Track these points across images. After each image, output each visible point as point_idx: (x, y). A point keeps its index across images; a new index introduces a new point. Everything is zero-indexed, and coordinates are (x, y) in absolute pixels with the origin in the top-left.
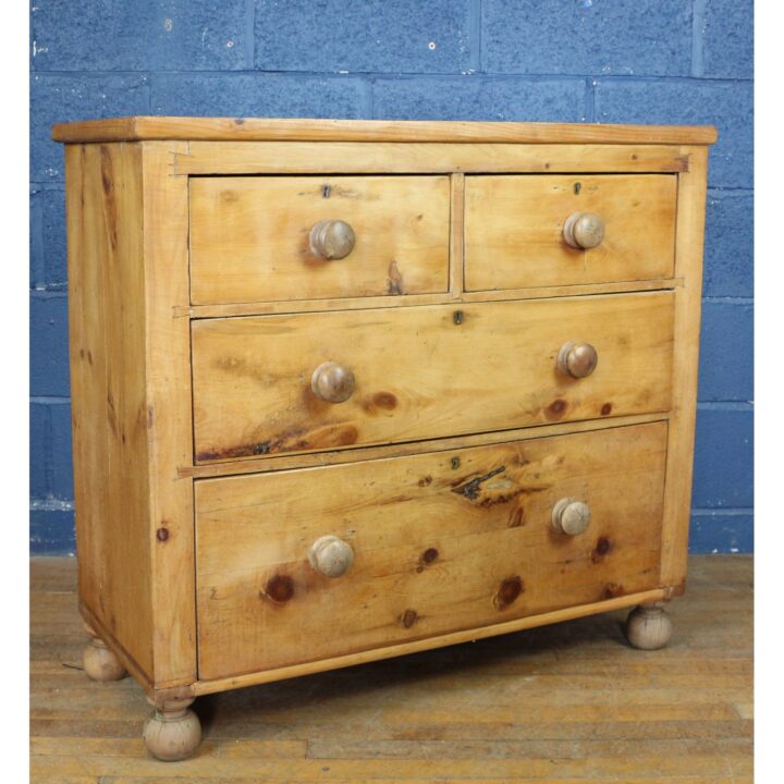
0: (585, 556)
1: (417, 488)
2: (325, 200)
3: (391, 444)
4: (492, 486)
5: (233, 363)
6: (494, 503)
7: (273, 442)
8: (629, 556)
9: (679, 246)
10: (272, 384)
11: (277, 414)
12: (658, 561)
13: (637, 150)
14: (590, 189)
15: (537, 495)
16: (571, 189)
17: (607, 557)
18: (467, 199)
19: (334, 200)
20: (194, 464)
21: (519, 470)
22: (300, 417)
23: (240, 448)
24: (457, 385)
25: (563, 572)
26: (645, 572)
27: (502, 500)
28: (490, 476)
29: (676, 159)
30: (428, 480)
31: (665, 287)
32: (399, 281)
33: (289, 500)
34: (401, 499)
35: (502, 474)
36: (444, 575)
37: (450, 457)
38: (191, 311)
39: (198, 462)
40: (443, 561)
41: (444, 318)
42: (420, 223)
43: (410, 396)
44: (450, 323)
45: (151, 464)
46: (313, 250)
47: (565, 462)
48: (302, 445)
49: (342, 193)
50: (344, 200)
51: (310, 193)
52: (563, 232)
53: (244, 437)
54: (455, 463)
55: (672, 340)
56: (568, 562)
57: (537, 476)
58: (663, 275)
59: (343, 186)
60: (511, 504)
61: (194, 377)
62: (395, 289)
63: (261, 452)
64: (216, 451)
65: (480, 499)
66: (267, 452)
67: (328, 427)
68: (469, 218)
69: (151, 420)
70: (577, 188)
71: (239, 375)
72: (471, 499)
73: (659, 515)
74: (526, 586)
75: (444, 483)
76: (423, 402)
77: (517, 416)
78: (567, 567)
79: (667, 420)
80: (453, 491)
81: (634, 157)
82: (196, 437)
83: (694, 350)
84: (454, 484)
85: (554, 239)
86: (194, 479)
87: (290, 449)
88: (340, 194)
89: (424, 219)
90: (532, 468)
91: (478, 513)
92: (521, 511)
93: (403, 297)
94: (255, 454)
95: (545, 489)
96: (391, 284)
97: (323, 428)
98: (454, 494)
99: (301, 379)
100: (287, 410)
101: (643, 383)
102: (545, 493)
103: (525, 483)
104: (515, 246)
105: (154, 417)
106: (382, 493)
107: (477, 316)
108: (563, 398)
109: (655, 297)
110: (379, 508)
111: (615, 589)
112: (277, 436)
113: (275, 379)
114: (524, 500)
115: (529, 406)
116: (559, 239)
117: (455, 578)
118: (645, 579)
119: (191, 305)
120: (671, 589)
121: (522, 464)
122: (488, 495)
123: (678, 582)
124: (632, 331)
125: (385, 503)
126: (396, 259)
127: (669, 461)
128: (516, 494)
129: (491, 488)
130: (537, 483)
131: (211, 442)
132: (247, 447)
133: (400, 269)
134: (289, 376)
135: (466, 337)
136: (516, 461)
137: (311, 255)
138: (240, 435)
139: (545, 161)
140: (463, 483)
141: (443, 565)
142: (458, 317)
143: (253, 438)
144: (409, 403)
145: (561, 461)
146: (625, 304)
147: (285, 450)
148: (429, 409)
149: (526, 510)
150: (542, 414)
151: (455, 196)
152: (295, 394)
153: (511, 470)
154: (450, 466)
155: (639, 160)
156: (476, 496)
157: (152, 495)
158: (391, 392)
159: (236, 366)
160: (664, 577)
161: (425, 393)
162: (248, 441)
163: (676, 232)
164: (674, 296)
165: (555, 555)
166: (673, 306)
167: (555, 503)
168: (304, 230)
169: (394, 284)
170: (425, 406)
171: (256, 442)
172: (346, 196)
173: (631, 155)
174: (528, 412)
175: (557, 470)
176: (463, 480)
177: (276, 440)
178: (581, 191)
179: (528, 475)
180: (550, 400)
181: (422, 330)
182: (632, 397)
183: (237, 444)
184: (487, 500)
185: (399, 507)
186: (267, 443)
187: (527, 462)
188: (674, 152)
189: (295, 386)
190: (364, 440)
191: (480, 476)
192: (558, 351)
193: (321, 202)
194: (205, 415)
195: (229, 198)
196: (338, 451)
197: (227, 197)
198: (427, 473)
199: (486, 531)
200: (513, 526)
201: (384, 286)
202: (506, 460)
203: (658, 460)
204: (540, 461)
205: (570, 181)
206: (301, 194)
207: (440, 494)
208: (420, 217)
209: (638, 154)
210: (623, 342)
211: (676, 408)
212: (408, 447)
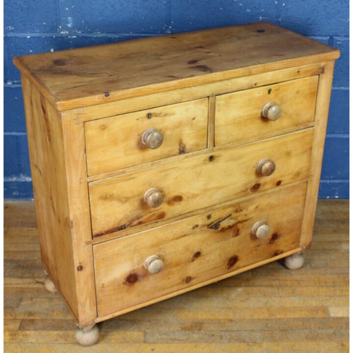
0: (266, 242)
1: (192, 230)
2: (149, 120)
3: (180, 215)
4: (226, 223)
5: (108, 196)
6: (226, 229)
7: (127, 224)
8: (286, 238)
9: (317, 107)
10: (126, 201)
11: (128, 213)
12: (299, 238)
13: (299, 68)
14: (276, 90)
15: (246, 223)
16: (267, 92)
17: (276, 241)
18: (217, 107)
19: (153, 119)
20: (92, 239)
21: (238, 214)
22: (139, 212)
23: (112, 229)
24: (210, 186)
25: (256, 250)
26: (293, 243)
27: (230, 227)
28: (225, 219)
29: (319, 69)
30: (197, 226)
31: (309, 126)
32: (184, 147)
33: (135, 245)
34: (185, 236)
35: (230, 217)
36: (203, 261)
37: (207, 215)
38: (88, 179)
39: (94, 238)
40: (203, 256)
41: (205, 160)
42: (194, 121)
43: (189, 195)
44: (207, 162)
45: (73, 243)
46: (144, 143)
47: (259, 207)
48: (140, 223)
49: (156, 115)
50: (158, 118)
51: (141, 118)
52: (262, 112)
53: (114, 225)
54: (209, 217)
55: (311, 149)
56: (258, 246)
57: (246, 215)
58: (309, 121)
59: (157, 112)
60: (234, 229)
61: (91, 205)
62: (182, 151)
63: (122, 229)
64: (102, 232)
65: (219, 229)
66: (125, 228)
67: (152, 214)
68: (217, 114)
69: (72, 226)
70: (269, 91)
71: (111, 201)
72: (216, 229)
73: (301, 220)
74: (240, 258)
75: (204, 226)
76: (194, 196)
77: (237, 194)
78: (258, 248)
79: (307, 182)
80: (208, 228)
81: (298, 72)
82: (93, 228)
83: (321, 150)
84: (208, 225)
85: (257, 116)
86: (93, 245)
87: (135, 225)
88: (156, 116)
89: (196, 119)
90: (244, 212)
91: (219, 235)
92: (238, 230)
93: (186, 155)
94: (119, 230)
95: (249, 220)
96: (180, 149)
97: (150, 215)
98: (209, 229)
99: (139, 197)
100: (133, 210)
101: (297, 169)
102: (249, 221)
103: (240, 219)
104: (238, 123)
105: (74, 224)
106: (176, 235)
107: (220, 156)
108: (259, 182)
109: (304, 132)
110: (175, 241)
111: (279, 252)
112: (129, 221)
113: (127, 199)
114: (240, 226)
115: (243, 189)
116: (260, 115)
117: (208, 261)
118: (293, 246)
119: (88, 176)
120: (305, 247)
121: (239, 212)
122: (223, 227)
123: (308, 243)
124: (292, 149)
125: (177, 238)
126: (183, 139)
127: (307, 198)
128: (236, 224)
129: (225, 224)
130: (245, 218)
131: (100, 229)
132: (116, 228)
133: (184, 142)
134: (133, 197)
135: (214, 166)
136: (237, 211)
137: (143, 144)
138: (112, 224)
139: (255, 82)
140: (213, 224)
141: (203, 257)
142: (211, 158)
143: (118, 224)
144: (188, 197)
145: (257, 207)
146: (290, 137)
147: (132, 226)
148: (198, 198)
149: (240, 229)
150: (249, 191)
151: (211, 106)
152: (136, 203)
153: (234, 215)
154: (207, 218)
155: (300, 73)
156: (218, 228)
157: (74, 254)
158: (180, 195)
159: (109, 197)
160: (301, 243)
161: (195, 192)
162: (116, 226)
163: (316, 101)
164: (314, 130)
165: (253, 244)
166: (313, 134)
167: (253, 224)
168: (139, 135)
169: (182, 149)
170: (195, 197)
171: (119, 226)
172: (159, 116)
173: (297, 71)
174: (243, 191)
175: (255, 211)
176: (212, 223)
177: (128, 223)
178: (271, 92)
179: (242, 215)
180: (253, 184)
181: (195, 167)
182: (291, 176)
183: (112, 228)
184: (223, 229)
185: (183, 239)
186: (124, 225)
187: (242, 210)
188: (318, 65)
189: (137, 200)
190: (168, 215)
191: (220, 220)
192: (257, 163)
193: (147, 121)
194: (96, 219)
195: (103, 128)
196: (156, 222)
197: (103, 127)
198: (196, 223)
199: (222, 241)
200: (235, 236)
201: (177, 151)
202: (232, 212)
203: (301, 199)
204: (247, 209)
205: (267, 89)
206: (138, 119)
207: (202, 230)
208: (194, 119)
209: (300, 70)
210: (288, 154)
211: (311, 176)
212: (188, 215)
